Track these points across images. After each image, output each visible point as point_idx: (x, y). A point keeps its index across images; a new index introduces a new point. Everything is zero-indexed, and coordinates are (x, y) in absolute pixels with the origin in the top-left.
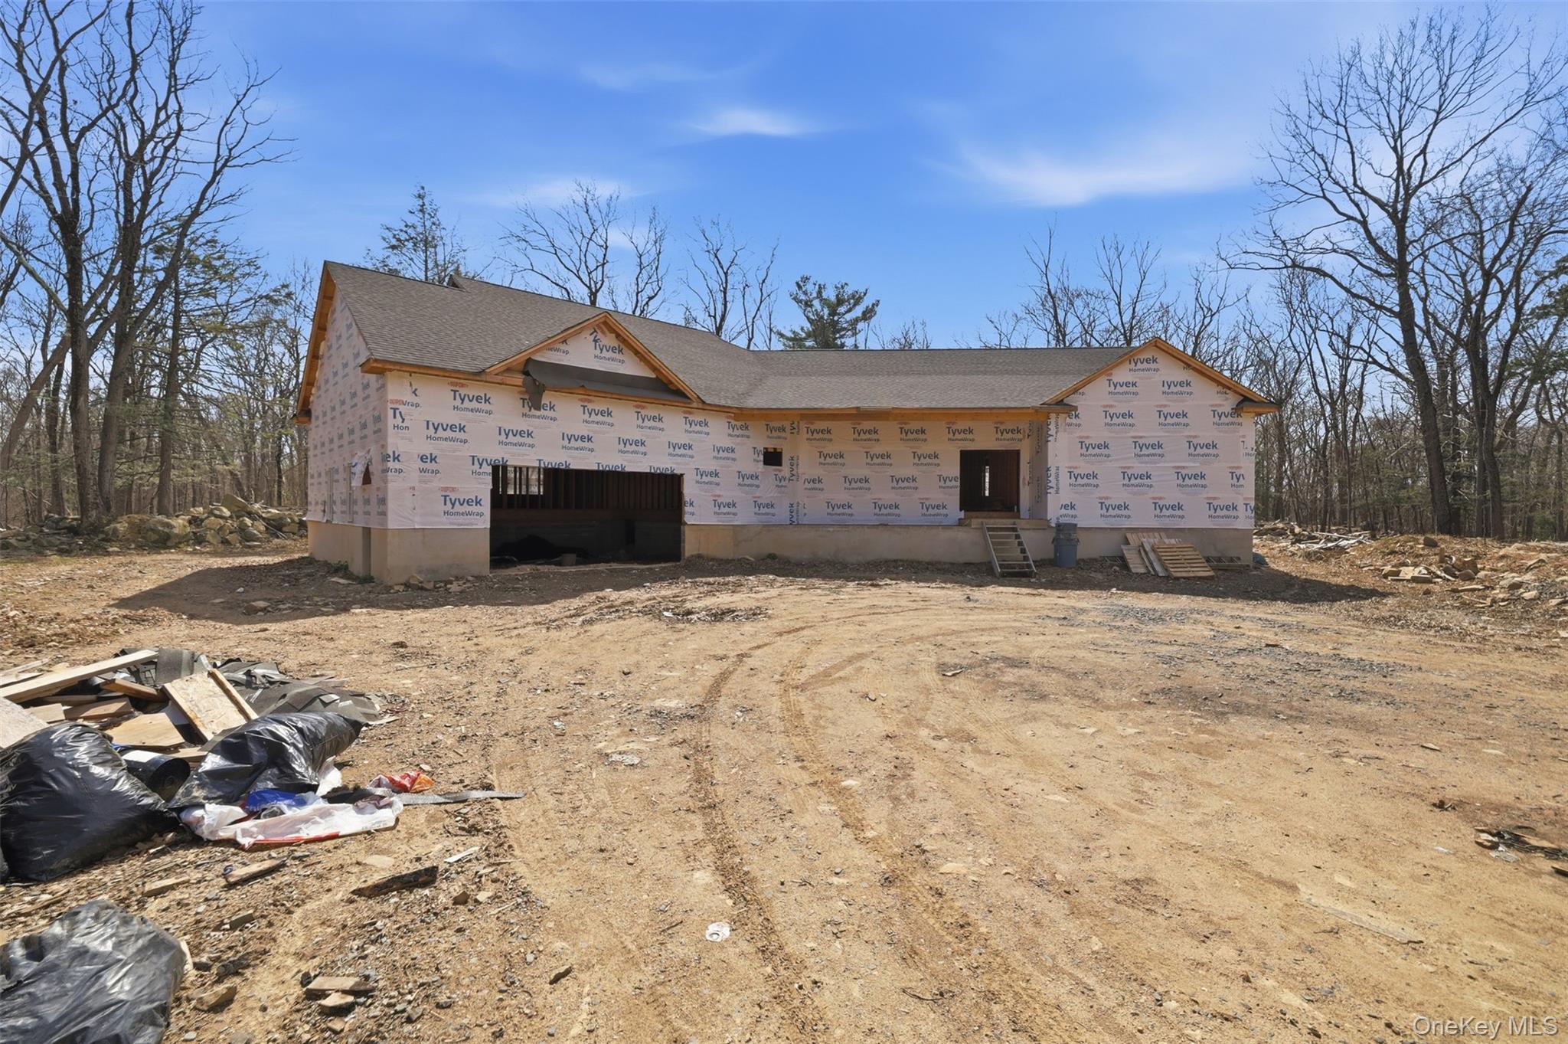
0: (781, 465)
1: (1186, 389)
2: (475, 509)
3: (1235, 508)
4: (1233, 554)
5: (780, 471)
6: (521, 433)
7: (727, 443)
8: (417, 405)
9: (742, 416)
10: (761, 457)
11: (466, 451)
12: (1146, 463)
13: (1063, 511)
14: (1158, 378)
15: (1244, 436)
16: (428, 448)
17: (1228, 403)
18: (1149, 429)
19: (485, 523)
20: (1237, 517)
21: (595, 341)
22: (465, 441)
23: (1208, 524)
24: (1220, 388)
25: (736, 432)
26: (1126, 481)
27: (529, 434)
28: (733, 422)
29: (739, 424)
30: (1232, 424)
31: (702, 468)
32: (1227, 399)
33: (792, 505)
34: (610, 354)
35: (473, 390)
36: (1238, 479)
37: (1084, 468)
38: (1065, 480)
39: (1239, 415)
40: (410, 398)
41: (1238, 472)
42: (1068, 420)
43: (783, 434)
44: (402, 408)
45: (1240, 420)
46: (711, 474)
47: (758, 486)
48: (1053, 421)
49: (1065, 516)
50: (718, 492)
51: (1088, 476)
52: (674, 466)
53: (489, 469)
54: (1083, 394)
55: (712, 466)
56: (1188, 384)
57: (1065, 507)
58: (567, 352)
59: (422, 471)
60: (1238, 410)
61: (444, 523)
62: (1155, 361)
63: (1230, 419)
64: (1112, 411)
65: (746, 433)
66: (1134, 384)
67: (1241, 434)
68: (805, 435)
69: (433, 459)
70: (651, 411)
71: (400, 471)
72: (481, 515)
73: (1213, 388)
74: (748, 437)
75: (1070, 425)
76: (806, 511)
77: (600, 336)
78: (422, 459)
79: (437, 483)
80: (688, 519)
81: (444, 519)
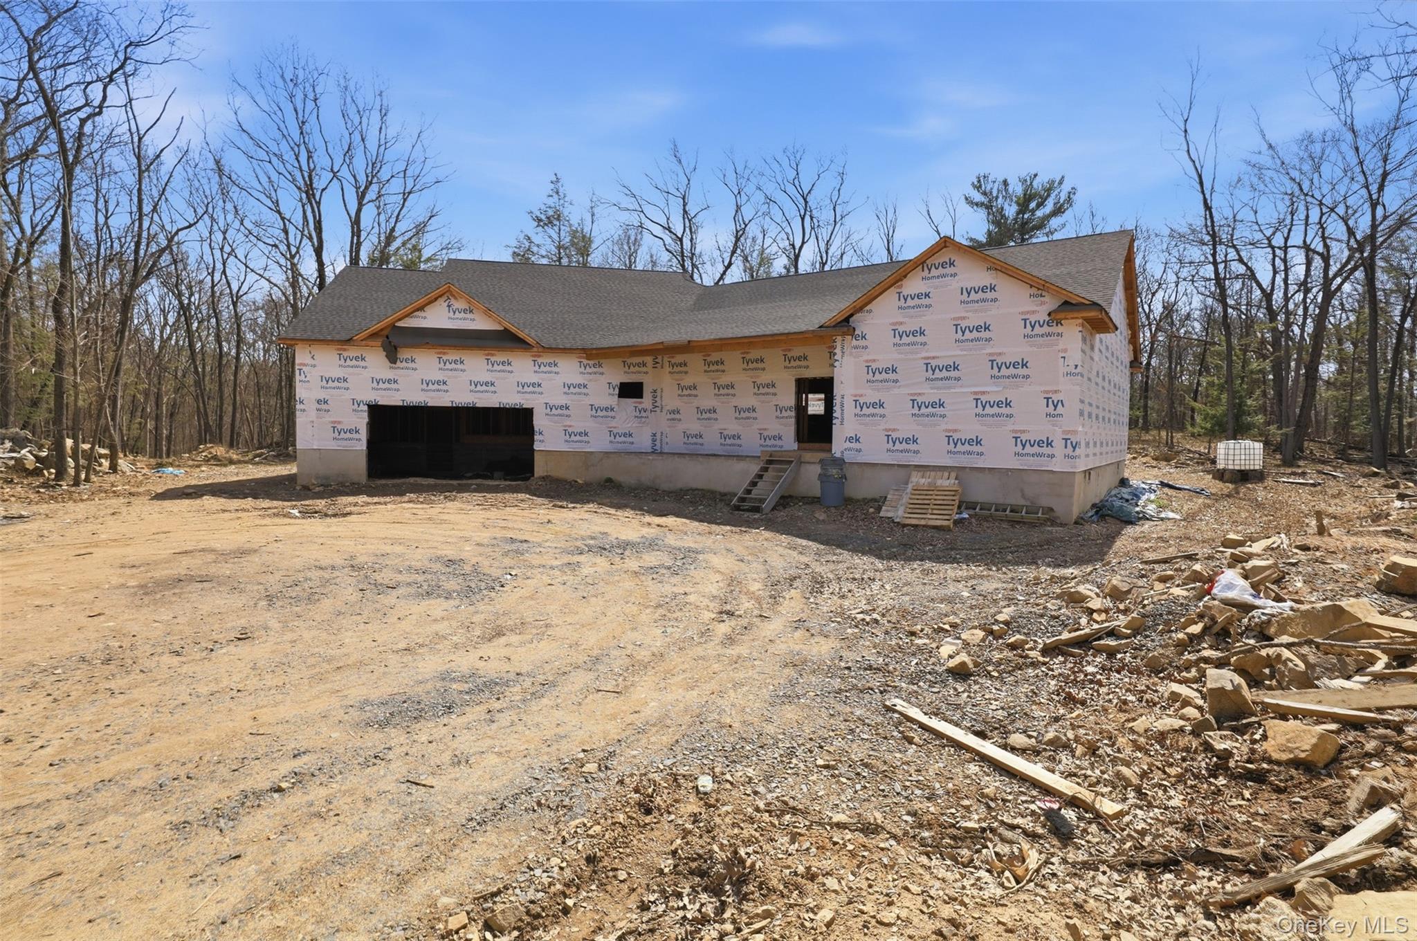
0: (642, 397)
1: (990, 295)
2: (355, 436)
3: (1049, 444)
4: (1045, 502)
5: (640, 403)
6: (389, 381)
7: (579, 379)
8: (315, 366)
9: (594, 355)
10: (617, 391)
11: (348, 395)
12: (938, 388)
13: (848, 445)
14: (955, 284)
15: (1065, 351)
16: (322, 395)
17: (1042, 308)
18: (943, 348)
19: (363, 446)
20: (1053, 456)
21: (449, 306)
22: (348, 389)
23: (1015, 464)
24: (1034, 291)
25: (588, 370)
26: (916, 411)
27: (395, 382)
28: (585, 362)
29: (591, 362)
30: (1049, 335)
31: (551, 403)
32: (1042, 303)
33: (654, 435)
34: (462, 315)
35: (352, 352)
36: (1055, 407)
37: (871, 396)
38: (850, 409)
39: (1059, 323)
40: (310, 361)
41: (1055, 398)
42: (854, 342)
43: (644, 369)
44: (304, 369)
45: (1060, 329)
46: (561, 407)
47: (613, 418)
48: (838, 344)
49: (850, 449)
50: (568, 423)
51: (874, 405)
52: (522, 402)
53: (366, 408)
54: (870, 311)
55: (562, 400)
56: (993, 289)
57: (850, 439)
58: (425, 318)
59: (318, 410)
60: (1055, 317)
61: (333, 445)
62: (952, 264)
63: (1046, 329)
64: (901, 329)
65: (600, 370)
66: (927, 295)
67: (1061, 347)
68: (667, 369)
69: (326, 402)
70: (499, 357)
71: (304, 410)
72: (360, 440)
73: (1025, 291)
74: (602, 374)
75: (856, 347)
76: (668, 440)
77: (453, 301)
78: (319, 402)
79: (328, 418)
80: (537, 446)
81: (334, 443)
